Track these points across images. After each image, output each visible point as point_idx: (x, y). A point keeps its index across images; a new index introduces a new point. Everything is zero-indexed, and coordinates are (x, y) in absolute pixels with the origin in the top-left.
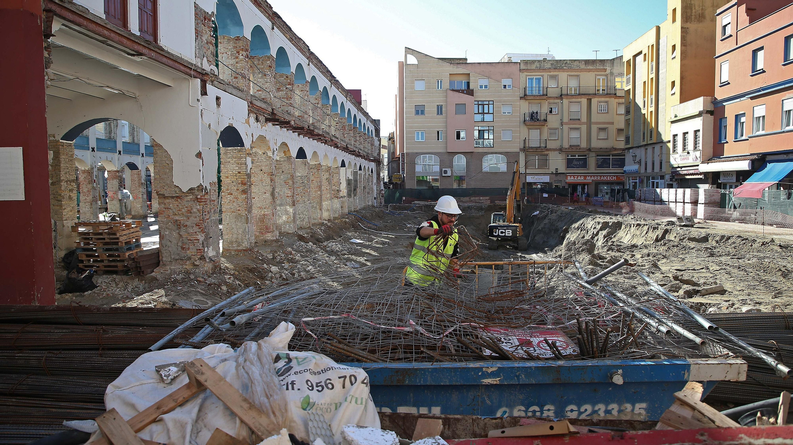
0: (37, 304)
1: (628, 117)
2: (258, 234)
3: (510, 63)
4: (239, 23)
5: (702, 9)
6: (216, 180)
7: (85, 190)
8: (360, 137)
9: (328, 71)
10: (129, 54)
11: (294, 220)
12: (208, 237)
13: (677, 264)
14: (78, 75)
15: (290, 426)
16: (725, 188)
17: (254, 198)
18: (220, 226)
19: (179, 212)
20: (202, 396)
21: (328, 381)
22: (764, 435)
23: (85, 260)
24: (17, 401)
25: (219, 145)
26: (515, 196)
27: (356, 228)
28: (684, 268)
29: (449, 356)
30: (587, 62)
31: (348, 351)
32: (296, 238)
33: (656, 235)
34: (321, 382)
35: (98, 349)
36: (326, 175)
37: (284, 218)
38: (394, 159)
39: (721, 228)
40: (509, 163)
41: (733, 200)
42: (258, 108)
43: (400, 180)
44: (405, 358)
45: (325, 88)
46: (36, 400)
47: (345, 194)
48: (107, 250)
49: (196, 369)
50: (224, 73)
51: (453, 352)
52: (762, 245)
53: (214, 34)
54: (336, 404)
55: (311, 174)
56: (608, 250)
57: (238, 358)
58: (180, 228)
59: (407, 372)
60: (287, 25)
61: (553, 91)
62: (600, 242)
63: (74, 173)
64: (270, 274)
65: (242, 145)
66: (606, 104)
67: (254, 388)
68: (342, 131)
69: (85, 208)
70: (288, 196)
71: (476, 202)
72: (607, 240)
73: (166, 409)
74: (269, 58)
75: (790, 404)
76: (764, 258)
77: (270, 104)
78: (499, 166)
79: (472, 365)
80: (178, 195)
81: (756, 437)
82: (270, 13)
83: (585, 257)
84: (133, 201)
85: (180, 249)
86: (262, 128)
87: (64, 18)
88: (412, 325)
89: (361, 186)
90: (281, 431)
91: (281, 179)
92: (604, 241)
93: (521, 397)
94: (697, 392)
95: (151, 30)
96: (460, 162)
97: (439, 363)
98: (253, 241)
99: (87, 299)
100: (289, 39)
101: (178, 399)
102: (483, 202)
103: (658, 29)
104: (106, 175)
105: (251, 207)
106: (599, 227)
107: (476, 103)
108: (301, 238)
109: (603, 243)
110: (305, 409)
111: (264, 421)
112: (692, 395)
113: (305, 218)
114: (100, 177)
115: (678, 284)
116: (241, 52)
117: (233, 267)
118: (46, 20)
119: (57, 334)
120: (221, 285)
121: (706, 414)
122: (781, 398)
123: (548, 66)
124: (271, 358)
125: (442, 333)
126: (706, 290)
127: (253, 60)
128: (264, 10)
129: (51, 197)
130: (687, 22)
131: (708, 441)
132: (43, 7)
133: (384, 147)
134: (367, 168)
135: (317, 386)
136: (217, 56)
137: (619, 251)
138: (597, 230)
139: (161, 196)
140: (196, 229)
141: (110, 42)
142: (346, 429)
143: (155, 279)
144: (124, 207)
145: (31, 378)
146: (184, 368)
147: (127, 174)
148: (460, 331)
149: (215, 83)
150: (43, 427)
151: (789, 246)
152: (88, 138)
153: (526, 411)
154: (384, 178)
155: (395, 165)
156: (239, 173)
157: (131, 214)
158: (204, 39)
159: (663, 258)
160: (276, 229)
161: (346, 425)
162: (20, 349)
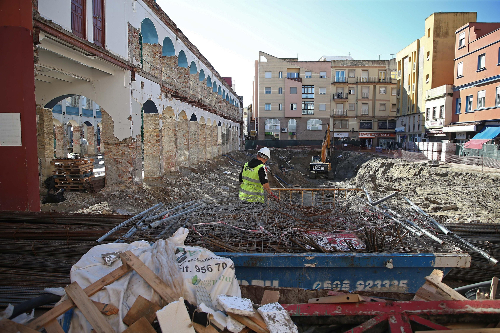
0: (29, 211)
1: (399, 97)
2: (166, 167)
3: (325, 62)
4: (155, 35)
5: (447, 29)
6: (140, 134)
7: (59, 138)
8: (230, 107)
9: (211, 66)
10: (86, 55)
11: (189, 159)
12: (135, 170)
13: (427, 191)
14: (55, 67)
15: (185, 295)
16: (459, 142)
17: (164, 145)
18: (142, 162)
19: (117, 153)
20: (130, 274)
21: (209, 267)
22: (481, 305)
23: (59, 183)
24: (17, 271)
25: (142, 111)
26: (327, 145)
27: (227, 164)
28: (432, 193)
29: (284, 249)
30: (373, 62)
31: (221, 245)
32: (190, 170)
33: (415, 171)
34: (204, 267)
35: (66, 240)
36: (209, 131)
37: (182, 158)
38: (251, 121)
39: (456, 167)
40: (323, 125)
41: (464, 149)
42: (167, 89)
43: (255, 135)
44: (257, 250)
45: (209, 76)
46: (28, 271)
47: (221, 143)
48: (72, 177)
49: (127, 258)
50: (146, 67)
51: (287, 246)
52: (481, 179)
53: (140, 42)
54: (214, 281)
55: (200, 130)
56: (385, 181)
57: (153, 250)
58: (117, 164)
59: (258, 259)
60: (186, 37)
61: (352, 80)
62: (379, 175)
63: (52, 129)
64: (173, 193)
65: (157, 112)
66: (385, 88)
67: (162, 270)
68: (219, 103)
69: (59, 150)
70: (185, 144)
71: (302, 149)
72: (384, 174)
73: (108, 282)
74: (174, 57)
75: (498, 285)
76: (483, 187)
77: (174, 87)
78: (317, 126)
79: (298, 255)
80: (116, 143)
81: (476, 307)
82: (175, 29)
83: (370, 185)
84: (89, 146)
85: (117, 177)
86: (169, 101)
87: (46, 32)
88: (261, 229)
89: (230, 138)
90: (179, 298)
91: (181, 134)
92: (382, 174)
93: (329, 275)
94: (439, 276)
95: (100, 40)
96: (293, 124)
97: (278, 253)
98: (163, 172)
99: (59, 208)
100: (186, 46)
101: (115, 276)
102: (307, 149)
103: (419, 41)
104: (72, 129)
105: (162, 151)
106: (379, 166)
107: (304, 87)
108: (193, 170)
109: (382, 176)
110: (194, 284)
111: (168, 291)
112: (436, 278)
113: (195, 158)
114: (69, 130)
115: (428, 203)
116: (156, 54)
117: (150, 188)
118: (35, 33)
119: (41, 230)
120: (143, 199)
121: (445, 291)
122: (492, 281)
123: (349, 64)
124: (173, 251)
125: (280, 235)
126: (446, 207)
127: (164, 59)
128: (171, 27)
129: (38, 143)
130: (437, 37)
131: (446, 309)
132: (33, 24)
133: (245, 114)
134: (234, 127)
135: (202, 270)
136: (142, 56)
137: (391, 181)
138: (378, 168)
139: (106, 144)
140: (128, 164)
141: (75, 47)
142: (220, 298)
143: (102, 195)
144: (83, 150)
145: (25, 257)
146: (120, 256)
147: (85, 129)
148: (291, 233)
149: (141, 73)
150: (32, 288)
151: (499, 180)
152: (61, 106)
153: (332, 284)
154: (245, 133)
155: (252, 125)
156: (155, 129)
157: (87, 154)
158: (134, 45)
159: (419, 187)
160: (178, 165)
161: (220, 295)
162: (18, 239)
